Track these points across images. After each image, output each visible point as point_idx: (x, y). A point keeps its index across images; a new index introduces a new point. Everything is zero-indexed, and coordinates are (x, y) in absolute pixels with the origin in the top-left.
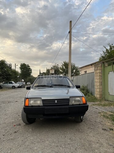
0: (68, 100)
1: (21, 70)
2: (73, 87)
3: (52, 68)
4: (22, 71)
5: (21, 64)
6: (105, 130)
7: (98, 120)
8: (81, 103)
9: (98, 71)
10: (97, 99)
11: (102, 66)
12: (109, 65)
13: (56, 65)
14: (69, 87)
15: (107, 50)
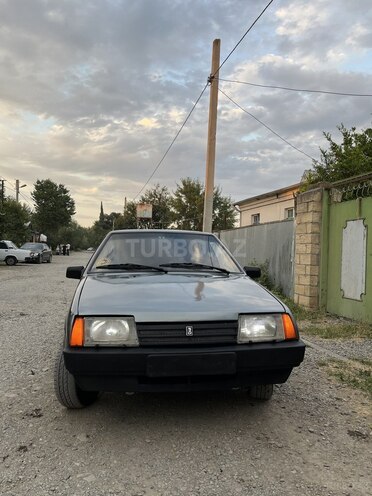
0: (232, 325)
1: (38, 203)
2: (238, 274)
3: (144, 200)
4: (41, 207)
5: (38, 182)
6: (358, 435)
7: (325, 394)
9: (309, 218)
10: (301, 311)
11: (321, 201)
12: (348, 198)
13: (160, 189)
14: (224, 273)
15: (334, 147)
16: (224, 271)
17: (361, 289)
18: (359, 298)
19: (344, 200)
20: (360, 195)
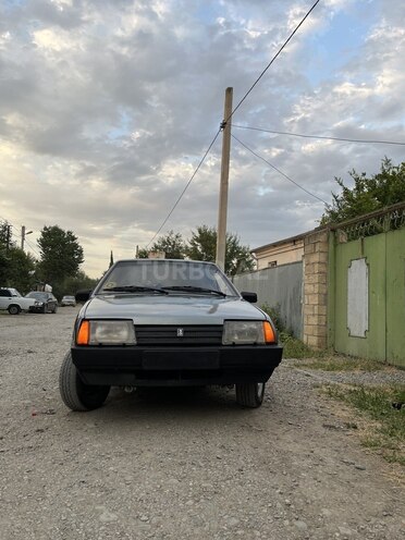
0: (218, 329)
1: (44, 250)
2: (235, 297)
3: (156, 247)
4: (47, 254)
5: (45, 229)
6: (331, 427)
8: (259, 341)
9: (316, 258)
10: (308, 350)
11: (328, 241)
12: (352, 238)
13: (173, 236)
14: (221, 295)
15: (346, 192)
16: (221, 294)
17: (365, 326)
18: (363, 335)
19: (349, 240)
20: (361, 234)
